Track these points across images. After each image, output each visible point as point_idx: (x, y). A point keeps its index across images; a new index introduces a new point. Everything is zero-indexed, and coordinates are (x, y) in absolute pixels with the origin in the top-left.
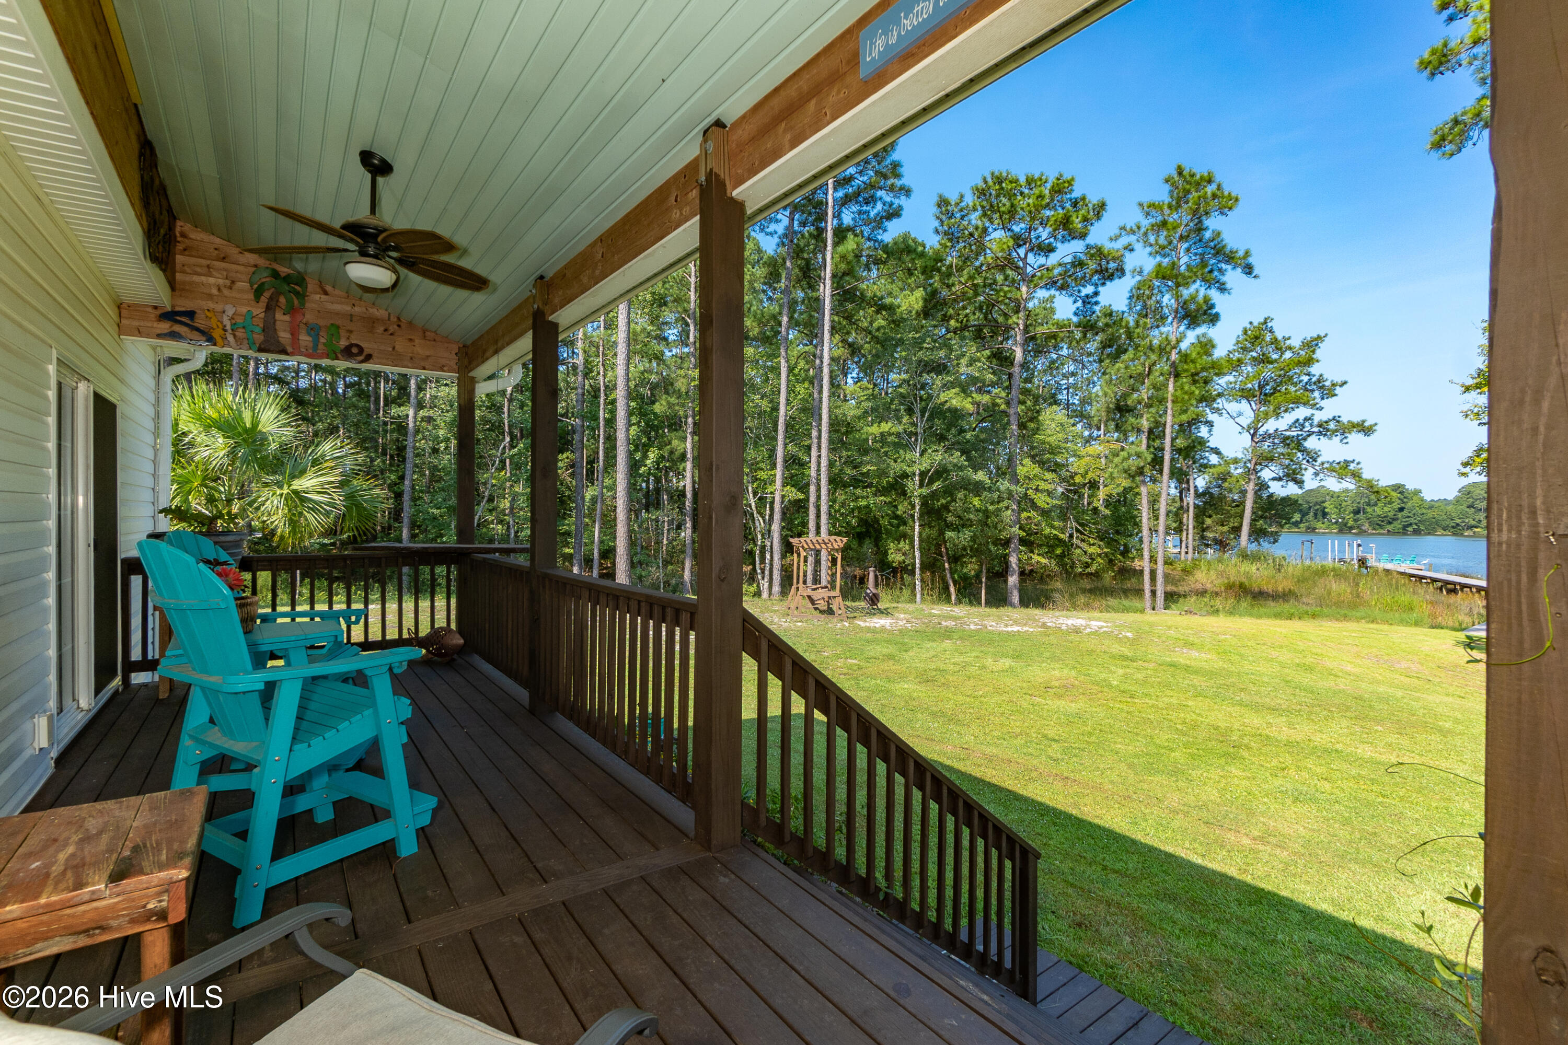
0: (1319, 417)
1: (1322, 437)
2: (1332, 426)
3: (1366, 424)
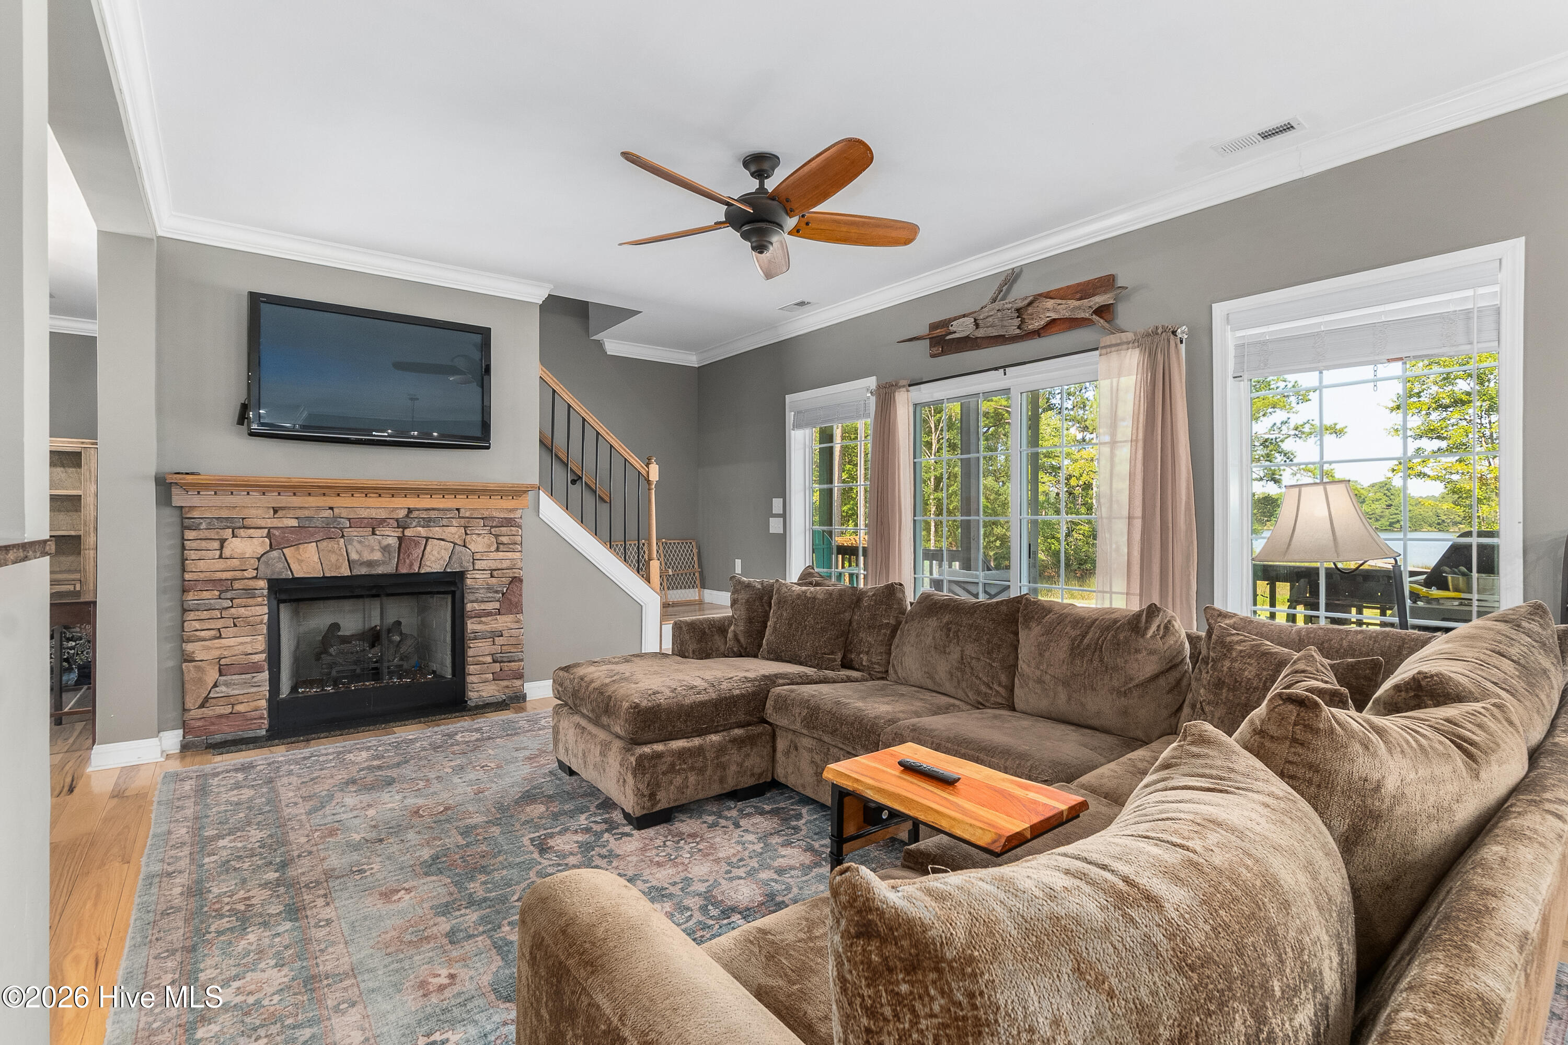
0: (1296, 420)
1: (1297, 439)
2: (1307, 429)
3: (1338, 427)
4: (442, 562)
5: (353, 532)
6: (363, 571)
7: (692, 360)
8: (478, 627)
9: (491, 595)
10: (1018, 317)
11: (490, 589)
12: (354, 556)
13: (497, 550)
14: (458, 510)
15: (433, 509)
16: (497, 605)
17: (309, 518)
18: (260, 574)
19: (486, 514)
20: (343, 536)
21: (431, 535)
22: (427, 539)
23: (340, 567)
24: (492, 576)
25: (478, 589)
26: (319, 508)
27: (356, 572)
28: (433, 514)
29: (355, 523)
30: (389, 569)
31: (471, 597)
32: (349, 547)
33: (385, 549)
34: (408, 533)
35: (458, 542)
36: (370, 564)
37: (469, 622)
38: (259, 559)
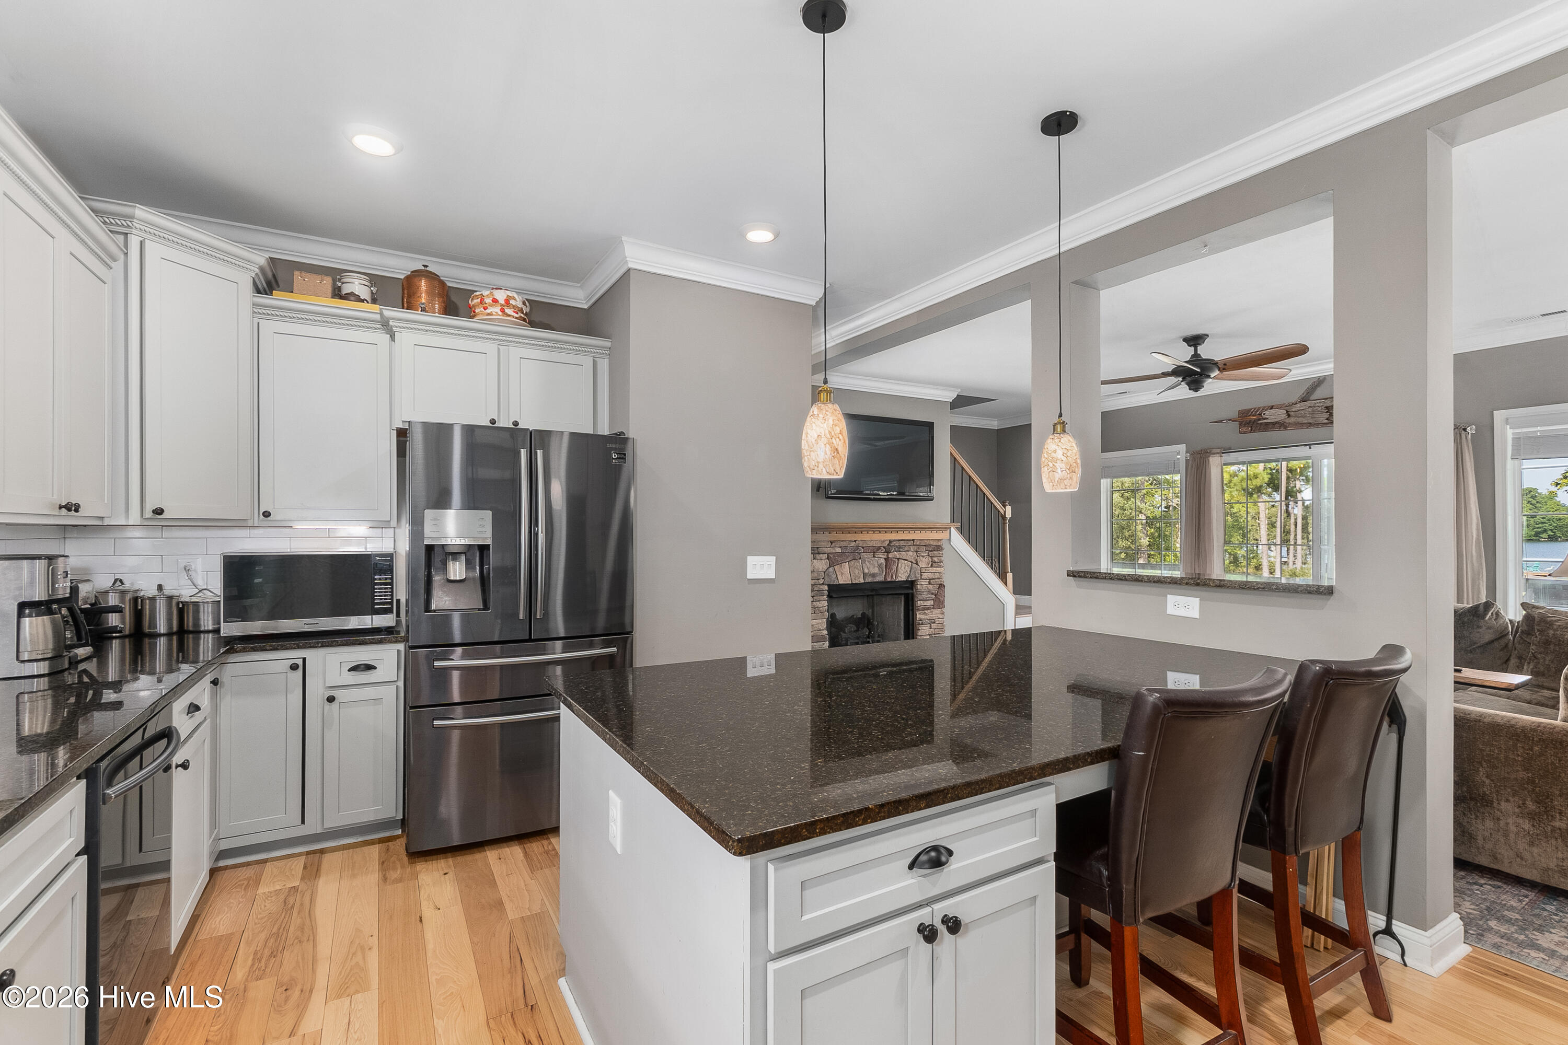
4: (906, 574)
5: (865, 555)
6: (869, 580)
7: (994, 424)
8: (923, 617)
9: (930, 596)
10: (1327, 412)
11: (929, 592)
12: (866, 571)
13: (932, 566)
14: (913, 540)
15: (902, 540)
16: (932, 603)
17: (846, 547)
18: (826, 582)
19: (927, 543)
20: (860, 558)
21: (901, 557)
22: (898, 559)
23: (859, 578)
24: (930, 583)
25: (923, 592)
26: (851, 541)
27: (867, 581)
28: (902, 543)
29: (867, 549)
30: (880, 578)
31: (920, 597)
32: (864, 565)
33: (880, 566)
34: (891, 556)
35: (914, 562)
36: (874, 575)
37: (918, 613)
38: (824, 572)
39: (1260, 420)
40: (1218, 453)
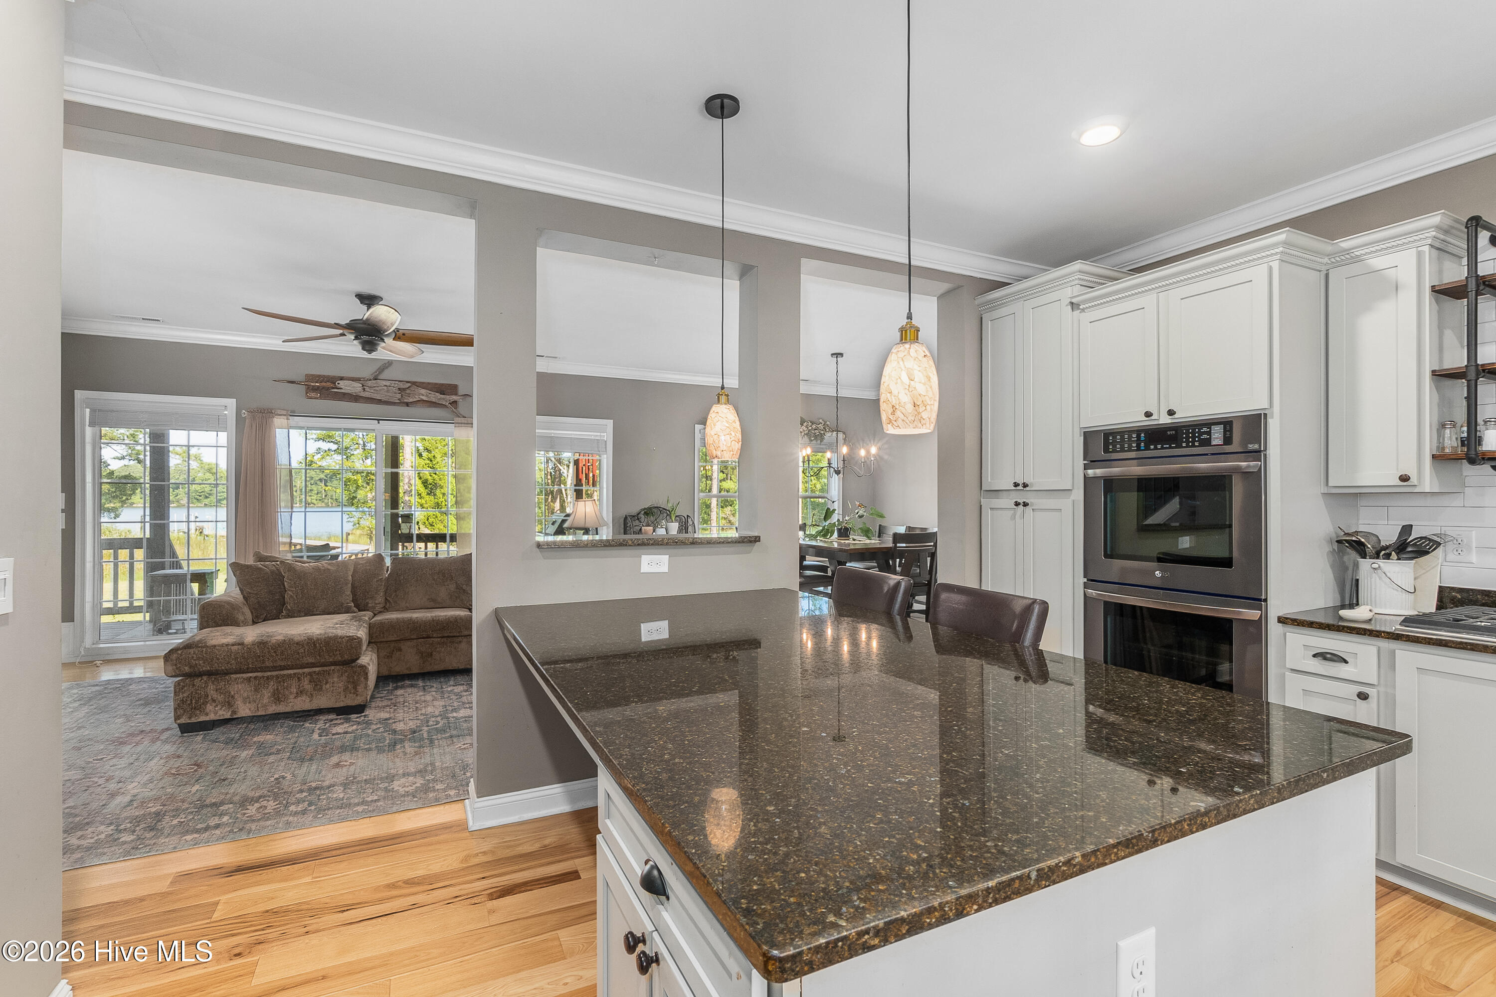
10: (400, 393)
39: (333, 388)
40: (285, 415)
